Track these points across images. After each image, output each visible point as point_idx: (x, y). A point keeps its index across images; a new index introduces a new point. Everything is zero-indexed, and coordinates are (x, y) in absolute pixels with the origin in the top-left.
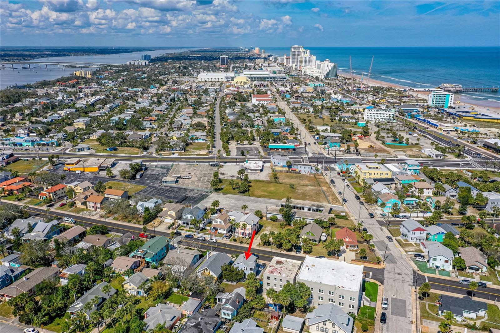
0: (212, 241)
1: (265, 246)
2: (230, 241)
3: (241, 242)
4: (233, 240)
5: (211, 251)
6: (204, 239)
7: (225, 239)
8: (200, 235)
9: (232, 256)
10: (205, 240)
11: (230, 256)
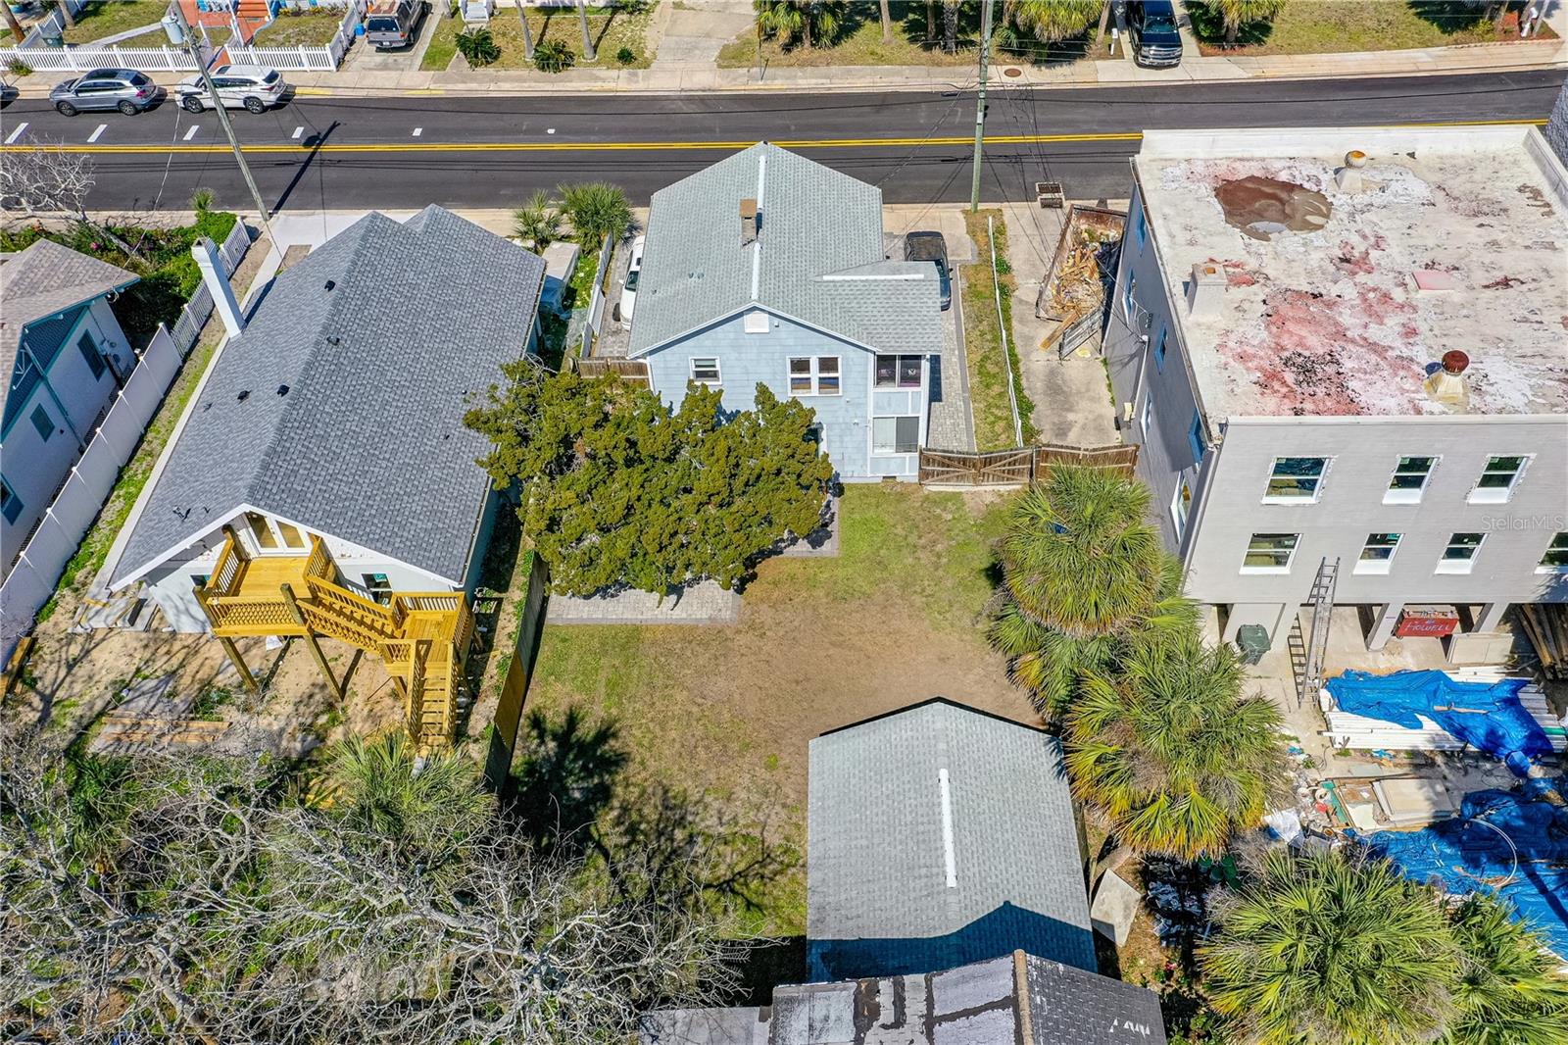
0: (233, 97)
1: (804, 51)
2: (433, 60)
3: (554, 58)
4: (463, 43)
5: (254, 217)
6: (131, 92)
7: (365, 52)
8: (78, 61)
9: (530, 228)
10: (156, 101)
11: (499, 221)
